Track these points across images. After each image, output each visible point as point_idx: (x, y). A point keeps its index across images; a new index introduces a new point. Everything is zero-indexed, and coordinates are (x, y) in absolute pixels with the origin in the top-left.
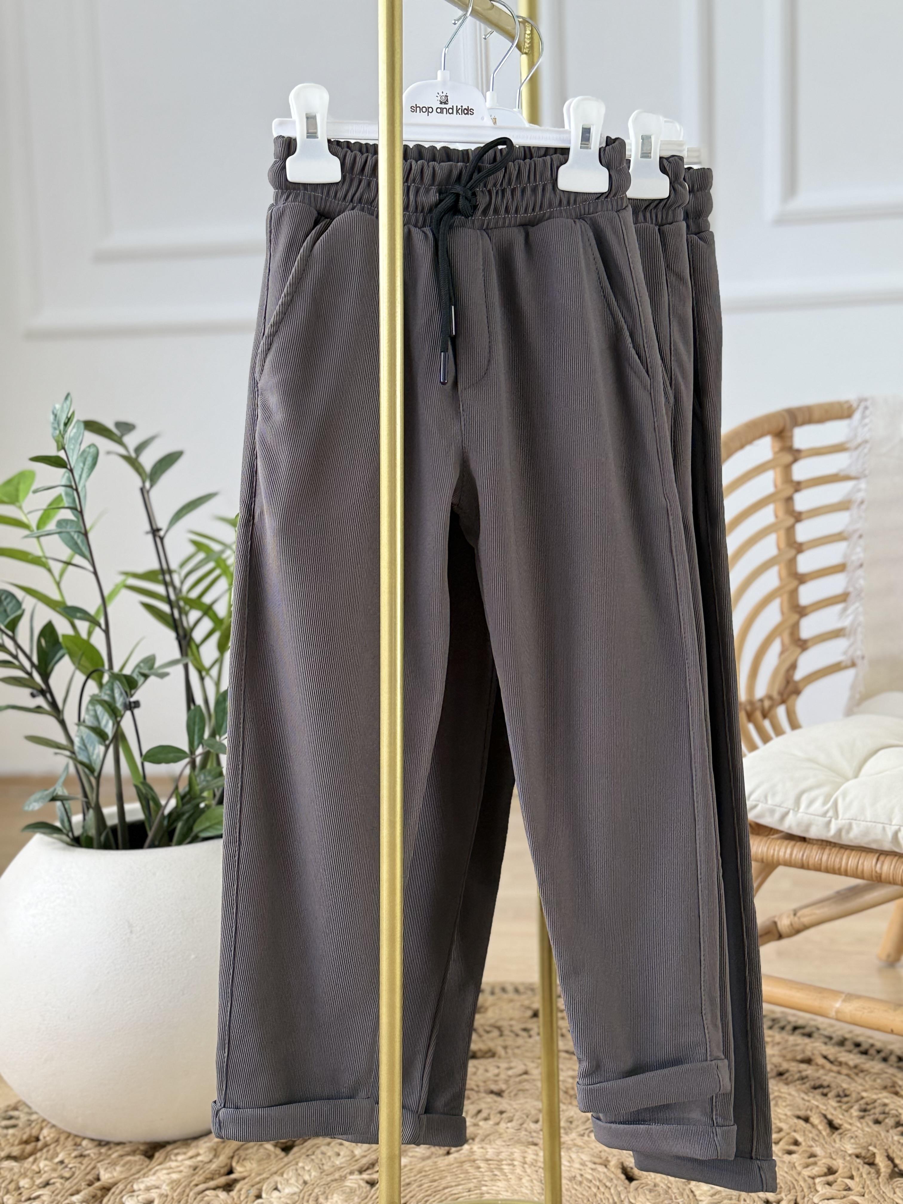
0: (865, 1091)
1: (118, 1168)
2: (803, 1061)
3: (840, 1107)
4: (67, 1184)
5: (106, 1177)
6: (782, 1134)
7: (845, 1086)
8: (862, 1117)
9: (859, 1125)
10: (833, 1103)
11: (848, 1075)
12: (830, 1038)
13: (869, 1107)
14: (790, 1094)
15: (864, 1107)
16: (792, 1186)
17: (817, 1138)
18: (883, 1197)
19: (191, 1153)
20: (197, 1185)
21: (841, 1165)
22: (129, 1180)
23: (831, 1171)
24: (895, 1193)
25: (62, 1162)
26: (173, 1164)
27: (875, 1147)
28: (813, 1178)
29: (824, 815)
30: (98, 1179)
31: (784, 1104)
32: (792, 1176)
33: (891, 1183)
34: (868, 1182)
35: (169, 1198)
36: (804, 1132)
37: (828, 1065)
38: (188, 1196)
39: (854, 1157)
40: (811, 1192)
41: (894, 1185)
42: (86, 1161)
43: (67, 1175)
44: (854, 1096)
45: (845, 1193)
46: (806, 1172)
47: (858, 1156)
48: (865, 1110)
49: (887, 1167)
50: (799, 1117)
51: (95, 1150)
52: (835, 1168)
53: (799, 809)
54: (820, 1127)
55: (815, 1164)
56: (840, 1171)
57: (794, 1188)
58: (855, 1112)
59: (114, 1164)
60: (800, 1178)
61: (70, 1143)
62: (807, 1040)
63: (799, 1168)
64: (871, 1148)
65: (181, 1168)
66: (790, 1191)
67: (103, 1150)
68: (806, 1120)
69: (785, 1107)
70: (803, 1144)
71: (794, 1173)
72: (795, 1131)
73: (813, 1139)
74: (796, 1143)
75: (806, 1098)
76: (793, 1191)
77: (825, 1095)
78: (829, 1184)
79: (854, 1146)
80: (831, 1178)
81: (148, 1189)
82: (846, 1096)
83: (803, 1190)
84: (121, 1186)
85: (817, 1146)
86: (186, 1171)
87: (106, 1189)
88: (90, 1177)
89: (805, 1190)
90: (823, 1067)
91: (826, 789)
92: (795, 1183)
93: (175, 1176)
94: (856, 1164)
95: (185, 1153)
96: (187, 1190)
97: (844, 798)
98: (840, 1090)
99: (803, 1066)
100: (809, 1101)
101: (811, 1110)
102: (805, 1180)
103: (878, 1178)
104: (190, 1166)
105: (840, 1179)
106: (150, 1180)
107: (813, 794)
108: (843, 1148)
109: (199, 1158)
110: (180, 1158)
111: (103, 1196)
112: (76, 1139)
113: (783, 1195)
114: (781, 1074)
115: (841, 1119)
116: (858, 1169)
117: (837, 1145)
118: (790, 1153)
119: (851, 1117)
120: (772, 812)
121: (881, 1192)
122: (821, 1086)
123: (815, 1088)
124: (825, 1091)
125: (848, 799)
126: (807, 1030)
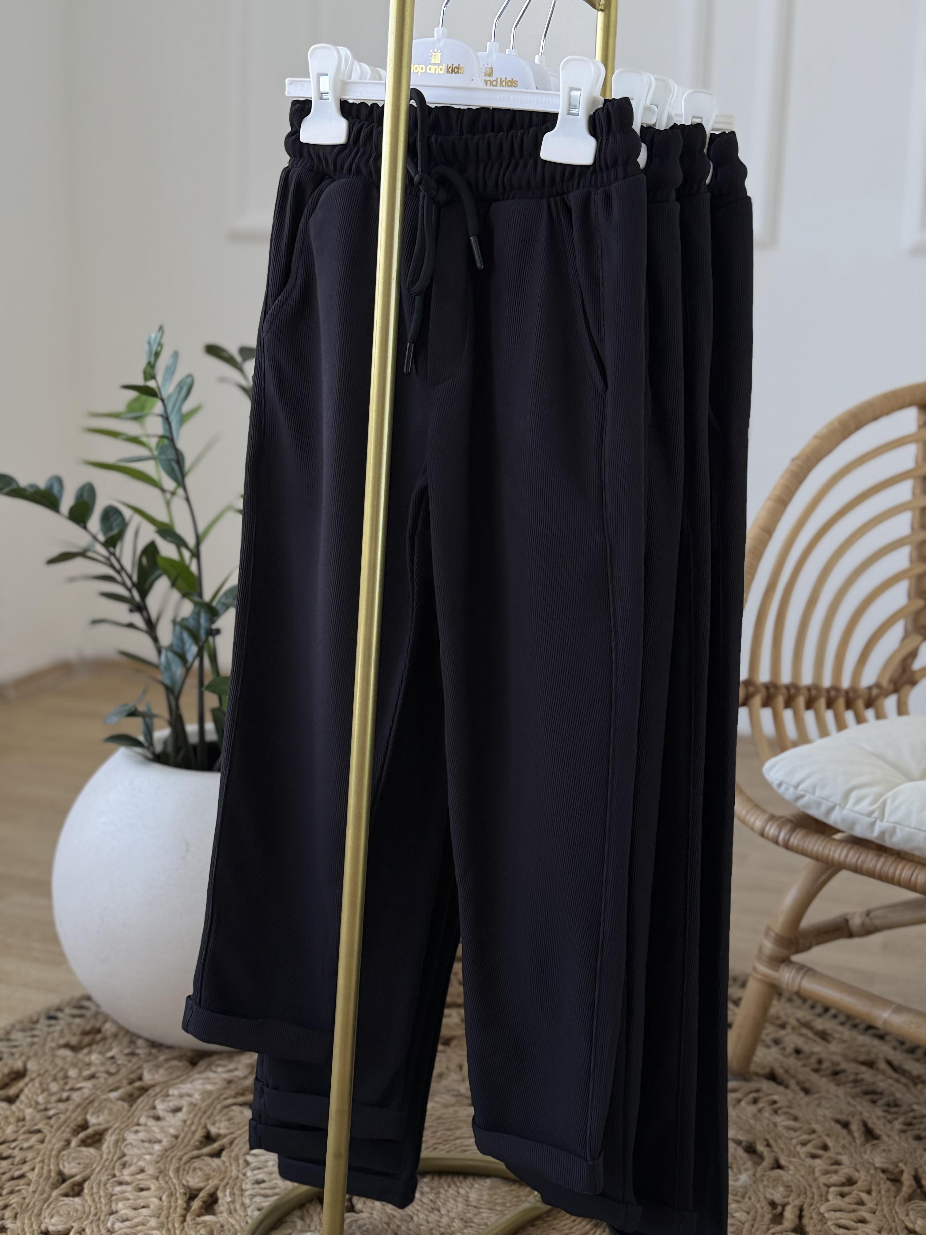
0: (918, 1103)
1: (162, 1071)
2: (864, 1063)
3: (885, 1117)
4: (111, 1080)
5: (148, 1078)
6: (813, 1136)
7: (898, 1095)
8: (904, 1132)
9: (897, 1138)
10: (879, 1112)
11: (906, 1085)
12: (902, 1043)
13: (915, 1121)
14: (837, 1096)
15: (909, 1120)
16: (803, 1190)
17: (848, 1146)
18: (894, 1218)
19: (231, 1066)
20: (226, 1099)
21: (863, 1178)
22: (167, 1085)
23: (850, 1182)
24: (907, 1215)
25: (112, 1058)
26: (211, 1075)
27: (905, 1164)
28: (828, 1186)
29: (870, 814)
30: (140, 1078)
31: (827, 1105)
32: (807, 1180)
33: (908, 1204)
34: (884, 1200)
35: (197, 1108)
36: (837, 1137)
37: (889, 1071)
38: (215, 1108)
39: (879, 1171)
40: (821, 1200)
41: (910, 1208)
42: (135, 1059)
43: (113, 1070)
44: (904, 1108)
45: (855, 1207)
46: (823, 1180)
47: (884, 1171)
48: (909, 1124)
49: (910, 1186)
50: (838, 1121)
51: (146, 1051)
52: (855, 1178)
53: (846, 804)
54: (856, 1135)
55: (836, 1172)
56: (860, 1183)
57: (805, 1193)
58: (898, 1125)
59: (158, 1067)
60: (814, 1185)
61: (126, 1041)
62: (876, 1042)
63: (817, 1174)
64: (901, 1165)
65: (217, 1081)
66: (799, 1196)
67: (154, 1051)
68: (846, 1125)
69: (827, 1108)
70: (832, 1150)
71: (810, 1178)
72: (828, 1135)
73: (844, 1147)
74: (825, 1148)
75: (852, 1102)
76: (802, 1197)
77: (874, 1102)
78: (842, 1195)
79: (883, 1160)
80: (846, 1189)
81: (181, 1096)
82: (896, 1105)
83: (813, 1198)
84: (158, 1089)
85: (845, 1154)
86: (221, 1084)
87: (144, 1090)
88: (133, 1076)
89: (816, 1197)
90: (883, 1073)
91: (877, 789)
92: (808, 1188)
93: (209, 1087)
94: (878, 1179)
95: (224, 1066)
96: (216, 1103)
97: (893, 801)
98: (891, 1098)
99: (863, 1069)
100: (854, 1106)
101: (853, 1116)
102: (819, 1188)
103: (895, 1197)
104: (225, 1080)
105: (855, 1192)
106: (186, 1088)
107: (864, 791)
108: (871, 1161)
109: (237, 1073)
110: (220, 1070)
111: (139, 1096)
112: (132, 1037)
113: (790, 1199)
114: (836, 1073)
115: (881, 1130)
116: (879, 1184)
117: (866, 1157)
118: (814, 1156)
119: (892, 1129)
120: (818, 804)
121: (894, 1212)
122: (874, 1092)
123: (866, 1093)
124: (875, 1097)
125: (898, 802)
126: (880, 1032)
